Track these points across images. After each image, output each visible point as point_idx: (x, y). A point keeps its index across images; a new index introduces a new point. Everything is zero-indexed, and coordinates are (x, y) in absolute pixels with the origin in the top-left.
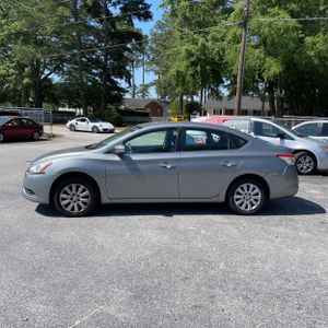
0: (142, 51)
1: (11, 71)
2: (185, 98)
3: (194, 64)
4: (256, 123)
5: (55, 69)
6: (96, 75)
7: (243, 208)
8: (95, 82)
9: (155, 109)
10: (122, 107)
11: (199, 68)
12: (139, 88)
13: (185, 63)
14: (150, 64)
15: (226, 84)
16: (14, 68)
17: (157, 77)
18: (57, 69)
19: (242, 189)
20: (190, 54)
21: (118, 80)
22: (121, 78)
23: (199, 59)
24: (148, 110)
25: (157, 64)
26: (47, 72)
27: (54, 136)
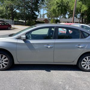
0: (43, 4)
1: (4, 9)
2: (55, 18)
3: (59, 6)
4: (82, 26)
5: (17, 8)
6: (30, 11)
7: (85, 68)
8: (29, 13)
9: (46, 21)
10: (37, 20)
11: (60, 8)
12: (42, 15)
13: (56, 6)
14: (45, 8)
15: (68, 14)
16: (5, 8)
17: (47, 12)
18: (18, 9)
19: (86, 59)
20: (57, 3)
21: (36, 12)
22: (37, 12)
23: (60, 5)
24: (44, 22)
25: (47, 8)
26: (15, 9)
27: (15, 28)
